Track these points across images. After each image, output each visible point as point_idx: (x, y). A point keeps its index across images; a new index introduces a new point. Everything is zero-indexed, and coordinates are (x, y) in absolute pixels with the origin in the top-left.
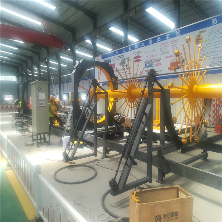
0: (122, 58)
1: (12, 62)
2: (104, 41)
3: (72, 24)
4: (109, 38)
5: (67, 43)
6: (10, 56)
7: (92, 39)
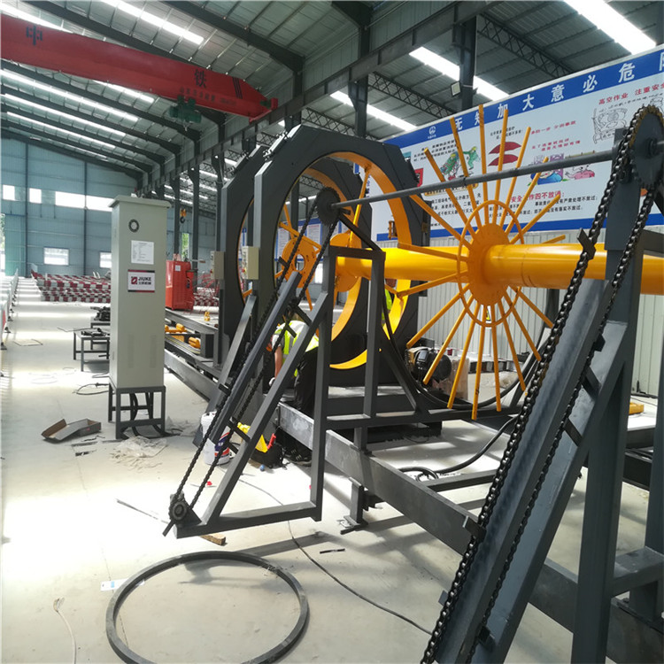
0: (451, 149)
1: (123, 159)
2: (393, 96)
3: (293, 42)
4: (409, 89)
5: (276, 101)
6: (118, 141)
7: (354, 87)
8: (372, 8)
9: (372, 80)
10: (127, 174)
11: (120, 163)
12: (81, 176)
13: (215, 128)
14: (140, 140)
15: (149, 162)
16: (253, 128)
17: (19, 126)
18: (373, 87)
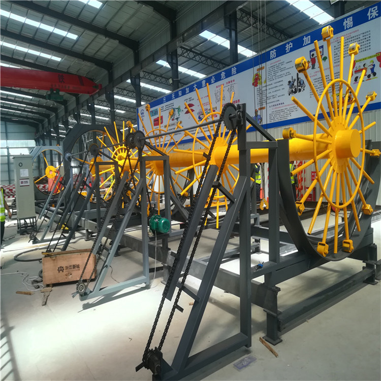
1: (27, 118)
2: (153, 81)
3: (106, 57)
4: (161, 76)
5: (101, 85)
6: (23, 109)
7: (133, 79)
8: (139, 42)
9: (142, 74)
10: (30, 125)
11: (25, 120)
13: (74, 98)
14: (35, 108)
15: (41, 118)
16: (92, 98)
18: (143, 78)
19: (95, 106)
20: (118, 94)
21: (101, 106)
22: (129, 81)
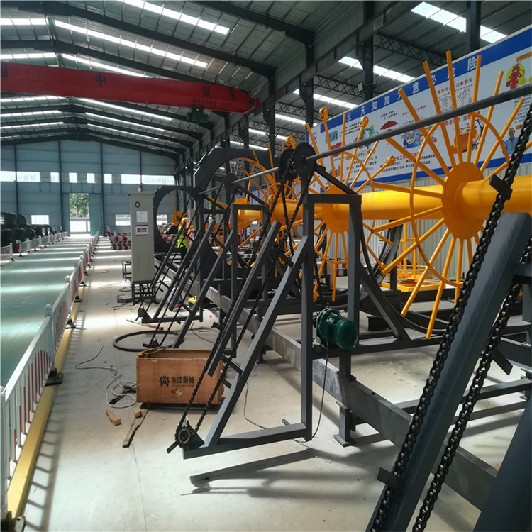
1: (165, 146)
3: (266, 58)
5: (258, 99)
6: (161, 134)
7: (304, 89)
9: (316, 80)
10: (169, 157)
11: (163, 149)
12: (138, 162)
13: (223, 119)
14: (176, 133)
15: (183, 147)
16: (245, 118)
17: (95, 132)
18: (318, 86)
19: (250, 130)
20: (281, 112)
21: (258, 129)
22: (297, 92)
